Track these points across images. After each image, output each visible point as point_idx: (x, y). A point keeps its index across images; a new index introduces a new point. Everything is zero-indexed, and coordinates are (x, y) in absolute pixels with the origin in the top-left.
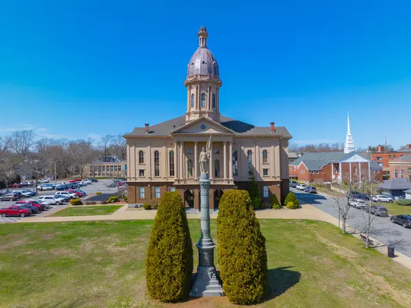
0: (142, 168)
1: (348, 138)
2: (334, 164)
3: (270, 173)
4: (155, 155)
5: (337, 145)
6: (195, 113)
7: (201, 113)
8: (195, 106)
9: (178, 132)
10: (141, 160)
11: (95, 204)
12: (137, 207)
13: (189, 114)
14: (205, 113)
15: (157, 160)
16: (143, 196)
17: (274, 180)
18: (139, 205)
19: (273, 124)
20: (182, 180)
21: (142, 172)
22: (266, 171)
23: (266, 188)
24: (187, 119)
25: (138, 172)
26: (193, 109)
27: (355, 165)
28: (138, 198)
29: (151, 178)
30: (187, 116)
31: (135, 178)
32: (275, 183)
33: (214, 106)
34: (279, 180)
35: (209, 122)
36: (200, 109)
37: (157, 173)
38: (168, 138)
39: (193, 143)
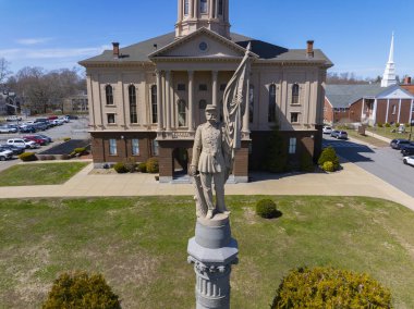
0: (111, 111)
1: (388, 67)
2: (366, 100)
3: (302, 119)
4: (130, 93)
5: (347, 74)
6: (190, 23)
7: (199, 23)
8: (190, 12)
9: (160, 54)
10: (110, 100)
11: (53, 158)
12: (106, 167)
13: (180, 26)
14: (205, 23)
15: (133, 99)
16: (115, 152)
17: (306, 129)
18: (109, 164)
19: (310, 43)
20: (169, 134)
21: (111, 117)
22: (295, 116)
23: (293, 141)
24: (177, 35)
25: (105, 118)
26: (187, 18)
27: (394, 102)
28: (107, 155)
29: (125, 127)
30: (177, 30)
31: (102, 126)
32: (307, 134)
33: (220, 12)
34: (313, 129)
35: (213, 37)
36: (198, 16)
37: (134, 118)
38: (147, 66)
39: (185, 74)
